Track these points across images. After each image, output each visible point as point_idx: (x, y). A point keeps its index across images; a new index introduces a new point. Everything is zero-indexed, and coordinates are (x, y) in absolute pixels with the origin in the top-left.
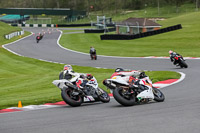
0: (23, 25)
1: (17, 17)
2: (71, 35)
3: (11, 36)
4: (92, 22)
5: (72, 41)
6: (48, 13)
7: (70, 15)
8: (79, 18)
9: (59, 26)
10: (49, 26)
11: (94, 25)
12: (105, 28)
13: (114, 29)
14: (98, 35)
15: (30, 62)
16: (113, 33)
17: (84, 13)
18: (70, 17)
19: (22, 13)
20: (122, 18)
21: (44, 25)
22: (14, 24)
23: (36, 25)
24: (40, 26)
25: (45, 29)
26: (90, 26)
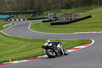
0: (11, 20)
1: (8, 16)
2: (36, 24)
3: (5, 26)
4: (46, 17)
5: (36, 27)
6: (23, 13)
7: (34, 14)
8: (39, 15)
9: (29, 20)
10: (24, 20)
11: (47, 18)
12: (53, 19)
13: (57, 20)
14: (49, 23)
15: (15, 39)
16: (57, 21)
17: (42, 12)
18: (35, 14)
19: (10, 14)
20: (61, 14)
21: (22, 20)
22: (6, 20)
23: (17, 20)
24: (19, 20)
25: (22, 22)
26: (45, 18)
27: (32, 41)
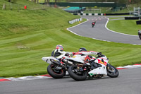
0: (82, 14)
1: (78, 8)
2: (115, 21)
3: (73, 22)
4: (130, 12)
5: (116, 25)
6: (99, 6)
7: (114, 7)
8: (121, 9)
9: (107, 15)
10: (99, 14)
11: (132, 14)
12: (140, 16)
14: (135, 21)
15: (87, 40)
17: (124, 5)
18: (114, 8)
19: (80, 5)
21: (96, 14)
22: (75, 13)
23: (90, 14)
24: (93, 14)
25: (96, 18)
26: (128, 14)
27: (109, 45)
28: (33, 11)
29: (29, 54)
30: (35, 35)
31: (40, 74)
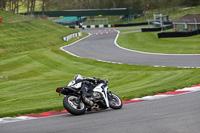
0: (80, 27)
1: (75, 19)
2: (129, 35)
3: (69, 38)
4: (148, 21)
5: (130, 40)
6: (105, 14)
7: (126, 14)
8: (136, 17)
9: (116, 26)
10: (106, 26)
11: (151, 23)
12: (162, 26)
13: (172, 27)
14: (156, 33)
15: (88, 63)
16: (171, 30)
17: (141, 12)
18: (127, 16)
19: (78, 14)
20: (179, 15)
21: (101, 26)
22: (72, 25)
23: (93, 26)
24: (97, 26)
25: (102, 30)
26: (146, 24)
28: (11, 26)
29: (6, 86)
30: (16, 59)
31: (23, 114)
